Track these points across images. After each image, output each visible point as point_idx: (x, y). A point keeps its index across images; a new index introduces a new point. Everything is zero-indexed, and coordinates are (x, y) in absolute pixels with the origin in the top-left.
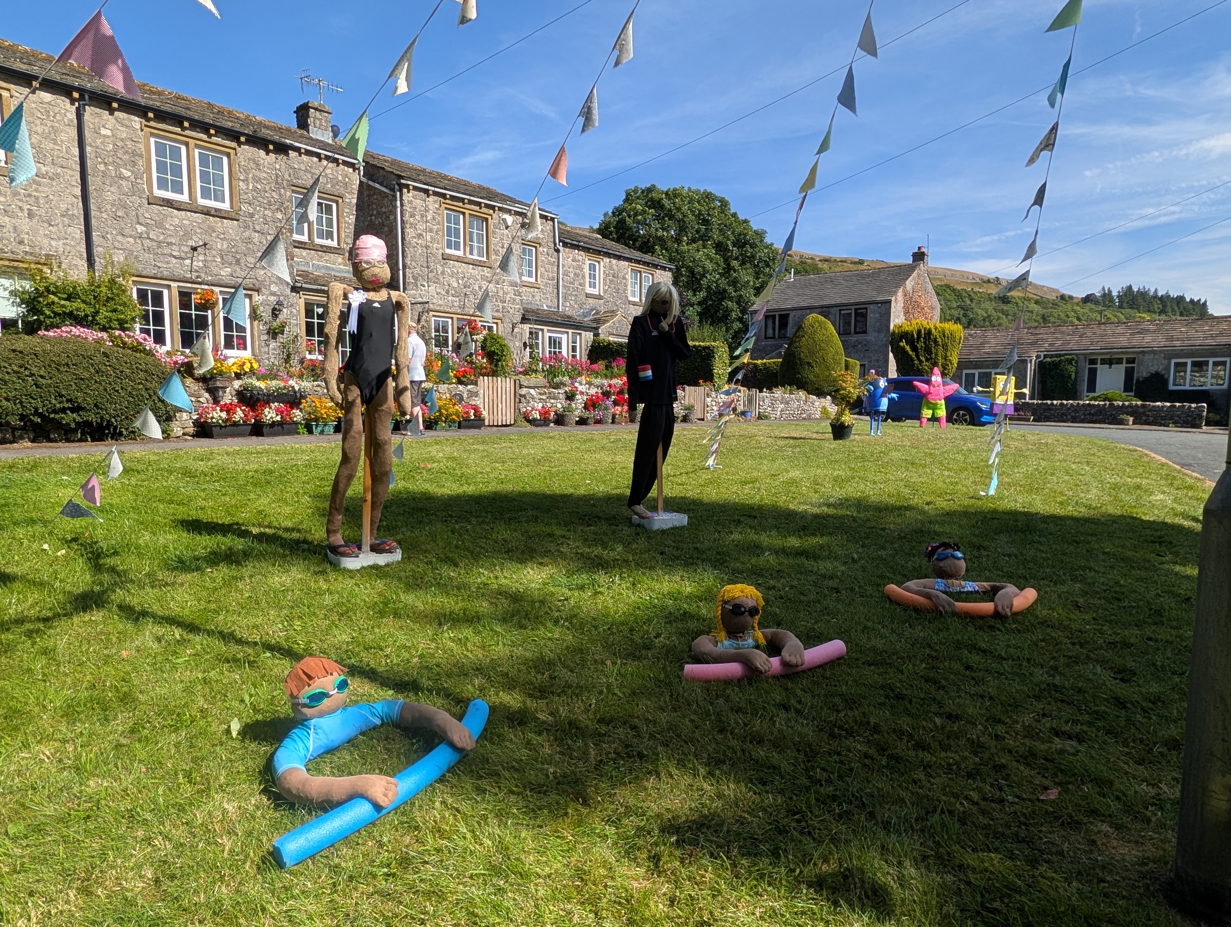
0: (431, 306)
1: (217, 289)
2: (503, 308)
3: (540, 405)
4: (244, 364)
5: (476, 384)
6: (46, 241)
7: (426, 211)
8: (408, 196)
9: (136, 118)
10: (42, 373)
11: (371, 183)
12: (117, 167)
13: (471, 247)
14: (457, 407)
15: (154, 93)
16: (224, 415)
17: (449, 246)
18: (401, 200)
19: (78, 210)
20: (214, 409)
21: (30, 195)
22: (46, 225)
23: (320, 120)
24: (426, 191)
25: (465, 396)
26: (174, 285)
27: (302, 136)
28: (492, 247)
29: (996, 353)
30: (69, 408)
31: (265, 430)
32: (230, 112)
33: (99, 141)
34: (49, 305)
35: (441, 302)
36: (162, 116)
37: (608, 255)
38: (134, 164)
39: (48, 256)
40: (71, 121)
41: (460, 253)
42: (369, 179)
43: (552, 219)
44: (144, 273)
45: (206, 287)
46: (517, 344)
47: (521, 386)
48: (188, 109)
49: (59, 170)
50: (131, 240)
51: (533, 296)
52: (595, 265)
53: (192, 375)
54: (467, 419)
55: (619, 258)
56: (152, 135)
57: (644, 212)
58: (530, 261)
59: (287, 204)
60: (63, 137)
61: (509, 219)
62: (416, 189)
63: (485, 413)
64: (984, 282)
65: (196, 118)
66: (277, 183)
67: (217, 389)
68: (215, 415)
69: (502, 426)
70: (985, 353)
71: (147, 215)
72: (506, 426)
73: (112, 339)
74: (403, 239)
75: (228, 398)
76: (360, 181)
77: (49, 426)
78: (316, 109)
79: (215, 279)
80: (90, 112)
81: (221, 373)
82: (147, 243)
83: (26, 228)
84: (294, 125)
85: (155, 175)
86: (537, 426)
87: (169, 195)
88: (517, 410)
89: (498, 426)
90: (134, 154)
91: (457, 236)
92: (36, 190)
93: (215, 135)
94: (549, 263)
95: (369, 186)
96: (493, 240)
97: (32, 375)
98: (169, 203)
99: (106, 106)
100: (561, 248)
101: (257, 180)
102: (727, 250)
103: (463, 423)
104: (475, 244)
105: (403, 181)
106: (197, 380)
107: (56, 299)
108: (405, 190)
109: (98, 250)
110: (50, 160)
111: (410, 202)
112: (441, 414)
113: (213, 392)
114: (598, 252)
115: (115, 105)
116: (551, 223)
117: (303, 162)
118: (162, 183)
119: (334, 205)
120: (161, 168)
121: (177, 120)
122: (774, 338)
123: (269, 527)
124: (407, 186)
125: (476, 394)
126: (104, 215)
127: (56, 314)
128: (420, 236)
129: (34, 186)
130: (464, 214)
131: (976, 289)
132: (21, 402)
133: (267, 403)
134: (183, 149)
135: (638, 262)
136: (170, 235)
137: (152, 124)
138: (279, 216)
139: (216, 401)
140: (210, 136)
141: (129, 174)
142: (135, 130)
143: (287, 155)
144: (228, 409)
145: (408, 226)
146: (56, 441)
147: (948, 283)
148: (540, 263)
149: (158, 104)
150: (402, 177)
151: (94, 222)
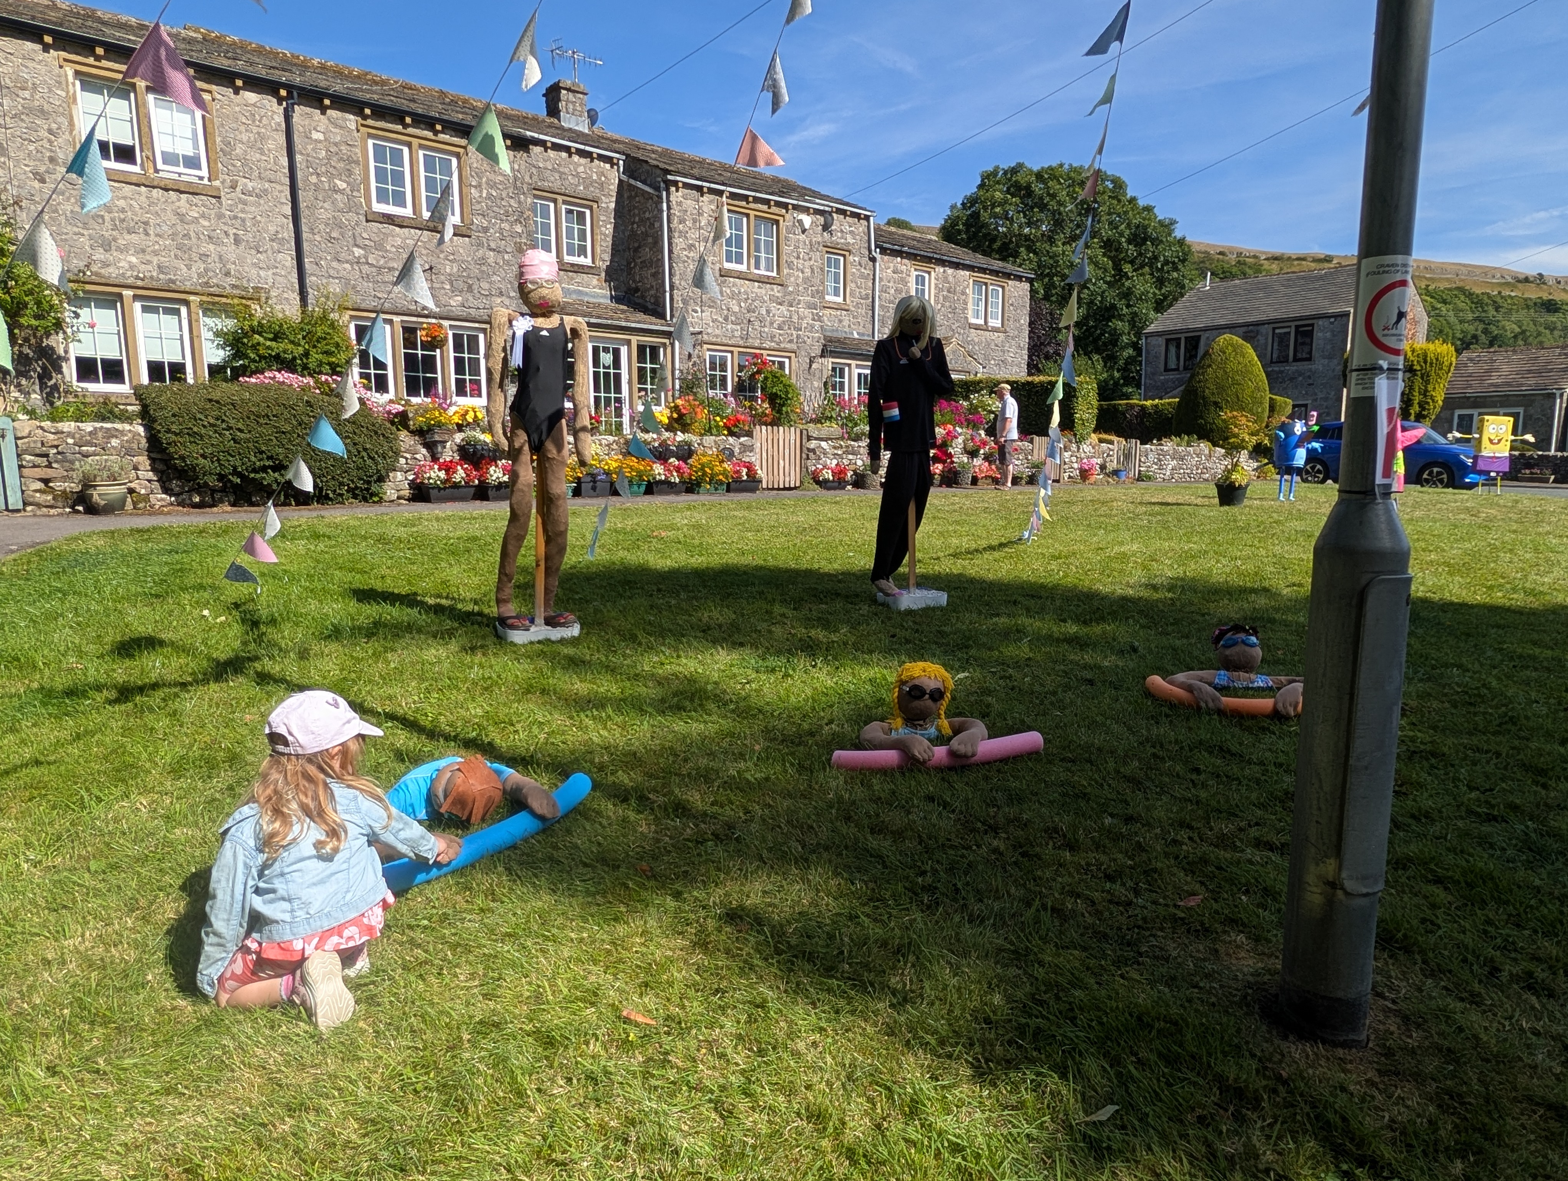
0: (706, 337)
1: (446, 323)
2: (798, 337)
3: (835, 462)
4: (467, 412)
5: (749, 434)
6: (254, 271)
7: (700, 214)
8: (677, 196)
9: (352, 117)
10: (240, 426)
11: (632, 182)
12: (331, 177)
13: (757, 260)
14: (725, 465)
15: (376, 83)
16: (442, 474)
17: (729, 260)
18: (668, 201)
19: (288, 233)
20: (432, 468)
21: (236, 217)
22: (253, 252)
23: (574, 103)
24: (699, 189)
25: (737, 450)
26: (397, 319)
27: (550, 126)
28: (784, 258)
29: (1508, 384)
30: (270, 467)
31: (491, 493)
32: (465, 101)
33: (310, 147)
34: (255, 347)
35: (717, 332)
36: (381, 112)
37: (942, 263)
38: (350, 173)
39: (257, 289)
40: (279, 124)
41: (743, 268)
42: (630, 177)
43: (867, 218)
44: (363, 306)
45: (434, 321)
46: (816, 384)
47: (809, 438)
48: (413, 101)
49: (267, 185)
50: (347, 266)
51: (840, 321)
52: (923, 278)
53: (407, 427)
54: (738, 480)
55: (957, 266)
56: (370, 136)
57: (1006, 202)
58: (837, 275)
59: (528, 213)
60: (271, 145)
61: (807, 220)
62: (686, 186)
63: (761, 473)
64: (1519, 281)
65: (420, 111)
66: (515, 187)
67: (436, 443)
68: (433, 475)
69: (785, 489)
70: (1492, 385)
71: (365, 235)
72: (790, 489)
73: (319, 384)
74: (670, 252)
75: (448, 454)
76: (620, 180)
77: (250, 489)
78: (569, 90)
79: (444, 311)
80: (300, 112)
81: (439, 425)
82: (366, 269)
83: (232, 257)
84: (542, 113)
85: (373, 184)
86: (829, 489)
87: (390, 209)
88: (804, 468)
89: (779, 489)
90: (350, 161)
91: (739, 245)
92: (242, 211)
93: (442, 132)
94: (862, 276)
95: (630, 185)
96: (786, 249)
97: (229, 428)
98: (389, 219)
99: (317, 104)
100: (878, 256)
101: (492, 185)
102: (1119, 250)
103: (733, 486)
104: (763, 255)
105: (669, 177)
106: (413, 432)
107: (261, 339)
108: (673, 189)
109: (310, 280)
110: (256, 173)
111: (680, 204)
112: (705, 474)
113: (431, 446)
114: (928, 260)
115: (327, 102)
116: (864, 223)
117: (549, 159)
118: (382, 196)
119: (588, 212)
120: (381, 175)
121: (396, 115)
122: (1177, 369)
123: (447, 598)
124: (675, 183)
125: (751, 449)
126: (318, 238)
127: (261, 357)
128: (691, 247)
129: (240, 206)
130: (748, 215)
131: (1506, 292)
132: (218, 460)
133: (493, 460)
134: (406, 150)
135: (983, 270)
136: (392, 259)
137: (370, 122)
138: (519, 229)
139: (435, 459)
140: (436, 133)
141: (345, 185)
142: (350, 131)
143: (527, 151)
144: (448, 468)
145: (676, 235)
146: (258, 505)
147: (1461, 284)
148: (849, 277)
149: (376, 97)
150: (668, 172)
151: (306, 246)
